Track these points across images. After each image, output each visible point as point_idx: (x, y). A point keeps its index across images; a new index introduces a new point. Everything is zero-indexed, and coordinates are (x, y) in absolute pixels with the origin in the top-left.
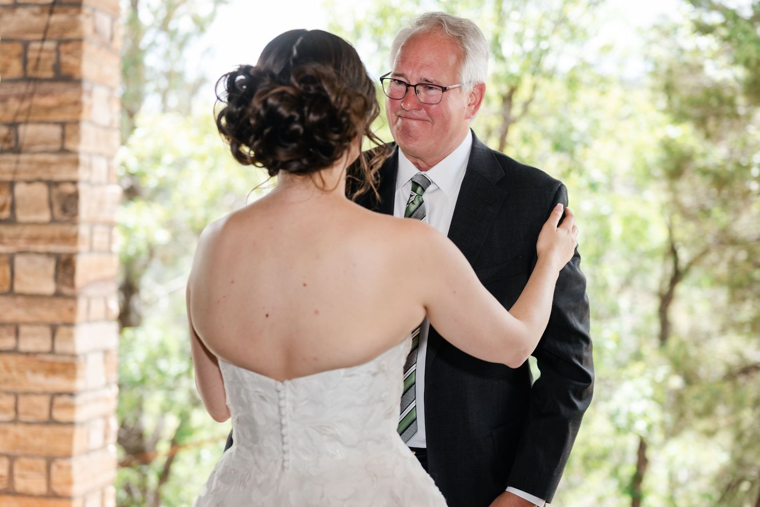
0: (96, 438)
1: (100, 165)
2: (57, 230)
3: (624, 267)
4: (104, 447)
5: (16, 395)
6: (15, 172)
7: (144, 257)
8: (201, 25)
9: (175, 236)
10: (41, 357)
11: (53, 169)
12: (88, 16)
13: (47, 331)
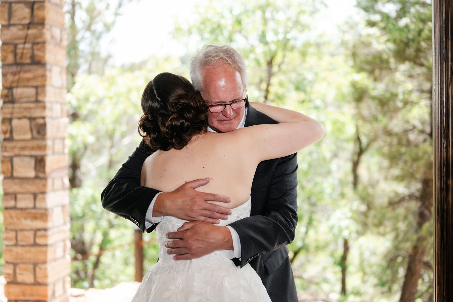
0: (59, 252)
1: (57, 108)
2: (35, 143)
3: (333, 147)
4: (64, 256)
5: (16, 231)
6: (12, 113)
7: (82, 150)
8: (108, 28)
9: (98, 139)
10: (28, 211)
11: (32, 111)
12: (48, 29)
13: (31, 197)
